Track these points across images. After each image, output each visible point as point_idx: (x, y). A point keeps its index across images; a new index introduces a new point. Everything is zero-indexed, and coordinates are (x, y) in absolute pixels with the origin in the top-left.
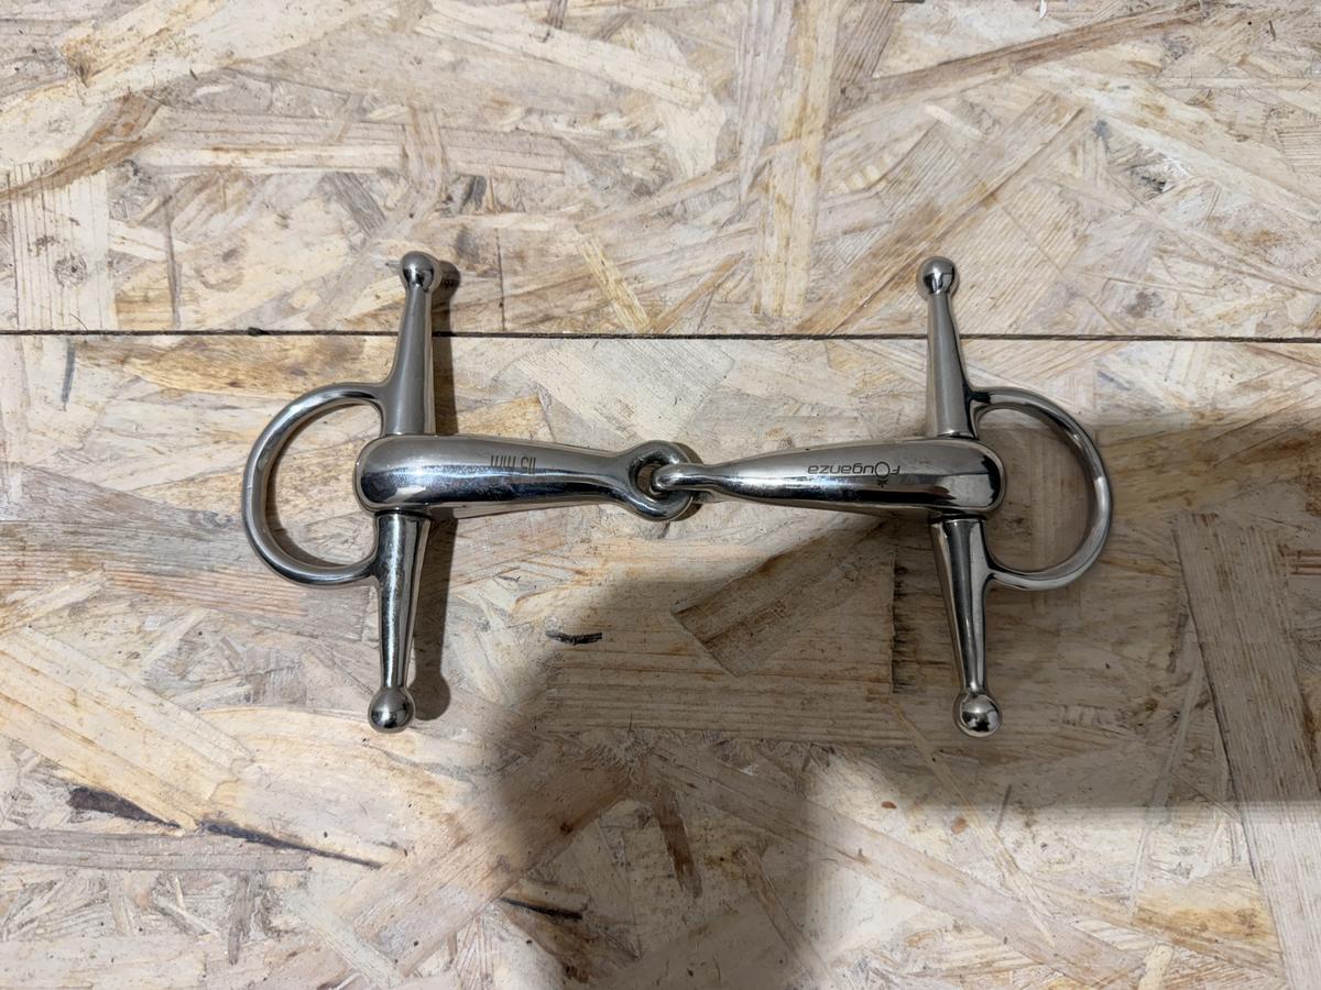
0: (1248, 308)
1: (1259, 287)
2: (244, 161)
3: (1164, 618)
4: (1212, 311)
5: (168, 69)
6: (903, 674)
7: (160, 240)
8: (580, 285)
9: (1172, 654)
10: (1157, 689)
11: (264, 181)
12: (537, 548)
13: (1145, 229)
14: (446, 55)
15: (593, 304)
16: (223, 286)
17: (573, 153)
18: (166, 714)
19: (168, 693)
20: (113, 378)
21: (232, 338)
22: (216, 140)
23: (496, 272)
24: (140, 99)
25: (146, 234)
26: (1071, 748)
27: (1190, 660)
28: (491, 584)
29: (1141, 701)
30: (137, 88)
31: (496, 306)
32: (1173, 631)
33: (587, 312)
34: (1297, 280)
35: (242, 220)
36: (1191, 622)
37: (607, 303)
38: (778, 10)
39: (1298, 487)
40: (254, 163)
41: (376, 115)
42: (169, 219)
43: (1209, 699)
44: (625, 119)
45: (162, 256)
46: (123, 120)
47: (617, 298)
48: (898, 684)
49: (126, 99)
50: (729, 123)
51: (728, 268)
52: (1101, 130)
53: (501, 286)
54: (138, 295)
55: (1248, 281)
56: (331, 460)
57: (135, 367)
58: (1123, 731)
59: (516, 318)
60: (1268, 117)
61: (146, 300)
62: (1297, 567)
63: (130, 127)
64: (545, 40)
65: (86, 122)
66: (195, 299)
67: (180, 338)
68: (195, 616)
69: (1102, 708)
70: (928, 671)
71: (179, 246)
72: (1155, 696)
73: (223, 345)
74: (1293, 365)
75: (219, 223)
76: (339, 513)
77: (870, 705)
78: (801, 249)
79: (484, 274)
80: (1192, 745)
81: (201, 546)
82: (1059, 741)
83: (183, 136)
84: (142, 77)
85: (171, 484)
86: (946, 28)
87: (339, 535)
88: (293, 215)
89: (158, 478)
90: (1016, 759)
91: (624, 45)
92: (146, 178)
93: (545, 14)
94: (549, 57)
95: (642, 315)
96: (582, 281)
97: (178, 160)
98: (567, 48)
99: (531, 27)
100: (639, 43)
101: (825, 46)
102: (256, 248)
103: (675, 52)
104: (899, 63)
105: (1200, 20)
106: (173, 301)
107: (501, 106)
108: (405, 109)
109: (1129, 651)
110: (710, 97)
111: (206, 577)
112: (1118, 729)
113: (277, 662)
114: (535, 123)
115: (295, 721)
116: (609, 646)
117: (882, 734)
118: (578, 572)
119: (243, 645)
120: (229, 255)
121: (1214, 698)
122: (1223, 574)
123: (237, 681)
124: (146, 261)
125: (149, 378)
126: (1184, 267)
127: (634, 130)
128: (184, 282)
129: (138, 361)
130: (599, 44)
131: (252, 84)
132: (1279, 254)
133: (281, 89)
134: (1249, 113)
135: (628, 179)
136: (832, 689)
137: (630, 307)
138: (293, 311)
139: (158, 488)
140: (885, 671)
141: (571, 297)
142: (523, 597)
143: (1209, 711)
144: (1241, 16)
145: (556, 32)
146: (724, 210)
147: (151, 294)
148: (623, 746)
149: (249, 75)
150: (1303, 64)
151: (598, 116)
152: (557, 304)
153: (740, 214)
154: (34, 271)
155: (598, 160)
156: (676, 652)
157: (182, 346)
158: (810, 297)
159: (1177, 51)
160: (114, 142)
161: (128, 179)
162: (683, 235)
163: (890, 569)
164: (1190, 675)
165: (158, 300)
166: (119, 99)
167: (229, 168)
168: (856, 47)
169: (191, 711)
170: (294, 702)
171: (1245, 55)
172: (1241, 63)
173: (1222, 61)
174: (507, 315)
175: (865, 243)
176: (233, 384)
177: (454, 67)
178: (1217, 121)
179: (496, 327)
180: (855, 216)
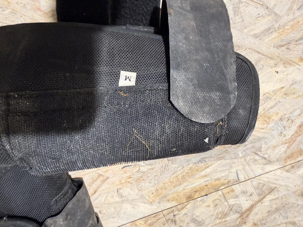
12: (140, 179)
16: (215, 200)
20: (229, 178)
57: (226, 182)
63: (243, 219)
65: (251, 217)
71: (226, 203)
120: (216, 205)
125: (223, 181)
129: (226, 183)
138: (201, 201)
154: (251, 190)
157: (219, 188)
160: (245, 216)
176: (207, 185)
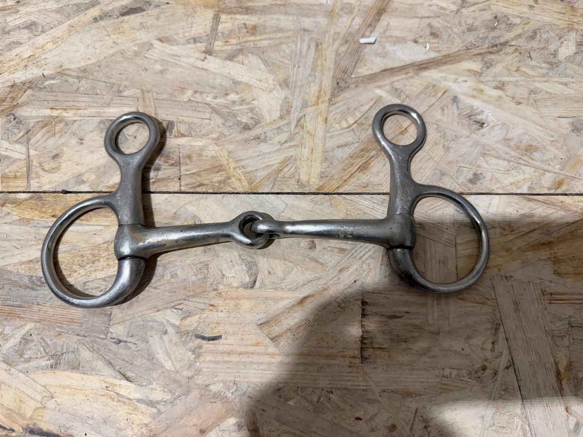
0: (524, 180)
1: (529, 171)
2: (65, 114)
3: (489, 326)
4: (507, 181)
5: (33, 73)
6: (366, 354)
7: (23, 149)
8: (217, 169)
9: (493, 343)
10: (486, 360)
11: (73, 123)
13: (476, 144)
14: (158, 67)
15: (223, 178)
17: (215, 110)
18: (12, 375)
19: (13, 364)
21: (54, 194)
22: (52, 105)
23: (178, 164)
24: (19, 86)
25: (18, 147)
26: (446, 389)
27: (501, 345)
28: (169, 311)
29: (479, 366)
30: (18, 81)
31: (176, 179)
32: (494, 332)
33: (220, 182)
34: (546, 167)
35: (62, 141)
36: (501, 327)
37: (229, 178)
38: (309, 47)
39: (550, 262)
40: (69, 115)
41: (125, 93)
42: (29, 140)
43: (511, 364)
44: (239, 96)
45: (24, 157)
46: (10, 96)
47: (234, 176)
48: (363, 359)
49: (12, 86)
50: (286, 98)
51: (285, 162)
52: (455, 99)
53: (180, 170)
54: (12, 175)
55: (523, 167)
56: (96, 252)
58: (470, 380)
59: (186, 185)
60: (530, 94)
61: (16, 177)
62: (550, 300)
64: (203, 60)
66: (38, 177)
67: (30, 194)
68: (29, 326)
69: (460, 370)
70: (378, 352)
72: (485, 363)
73: (50, 198)
74: (545, 206)
75: (51, 142)
76: (99, 277)
77: (350, 369)
78: (318, 155)
79: (172, 165)
80: (504, 387)
81: (34, 293)
82: (440, 386)
83: (37, 103)
84: (20, 76)
85: (21, 263)
86: (384, 55)
87: (99, 287)
88: (85, 139)
89: (15, 260)
90: (420, 395)
91: (239, 62)
92: (18, 121)
93: (204, 49)
94: (205, 67)
95: (245, 183)
96: (218, 168)
97: (34, 113)
98: (213, 64)
99: (197, 55)
100: (246, 62)
101: (330, 63)
102: (68, 153)
103: (262, 66)
104: (363, 71)
105: (498, 52)
106: (28, 178)
107: (183, 90)
108: (139, 91)
109: (472, 342)
110: (278, 87)
111: (35, 308)
112: (468, 380)
113: (67, 349)
114: (198, 98)
115: (73, 378)
116: (225, 342)
117: (356, 383)
118: (211, 305)
119: (52, 341)
121: (514, 364)
122: (516, 304)
123: (47, 358)
124: (16, 159)
126: (493, 161)
127: (243, 102)
128: (33, 169)
130: (228, 62)
131: (70, 79)
132: (537, 155)
133: (83, 82)
134: (522, 92)
135: (239, 123)
136: (332, 362)
137: (240, 180)
139: (15, 265)
140: (357, 353)
141: (212, 175)
142: (184, 318)
143: (511, 370)
144: (516, 50)
145: (209, 57)
146: (284, 137)
147: (18, 174)
148: (231, 391)
149: (69, 75)
150: (544, 71)
151: (227, 94)
152: (206, 178)
153: (291, 139)
155: (225, 114)
156: (257, 344)
158: (322, 175)
159: (488, 65)
161: (11, 122)
162: (264, 148)
163: (359, 303)
164: (502, 353)
165: (21, 177)
166: (8, 87)
167: (57, 117)
168: (344, 64)
169: (24, 373)
170: (74, 368)
171: (518, 67)
172: (517, 70)
173: (508, 70)
174: (182, 183)
175: (348, 151)
177: (162, 72)
178: (507, 96)
179: (176, 189)
180: (343, 140)
